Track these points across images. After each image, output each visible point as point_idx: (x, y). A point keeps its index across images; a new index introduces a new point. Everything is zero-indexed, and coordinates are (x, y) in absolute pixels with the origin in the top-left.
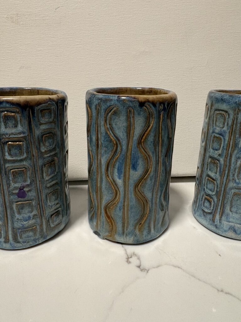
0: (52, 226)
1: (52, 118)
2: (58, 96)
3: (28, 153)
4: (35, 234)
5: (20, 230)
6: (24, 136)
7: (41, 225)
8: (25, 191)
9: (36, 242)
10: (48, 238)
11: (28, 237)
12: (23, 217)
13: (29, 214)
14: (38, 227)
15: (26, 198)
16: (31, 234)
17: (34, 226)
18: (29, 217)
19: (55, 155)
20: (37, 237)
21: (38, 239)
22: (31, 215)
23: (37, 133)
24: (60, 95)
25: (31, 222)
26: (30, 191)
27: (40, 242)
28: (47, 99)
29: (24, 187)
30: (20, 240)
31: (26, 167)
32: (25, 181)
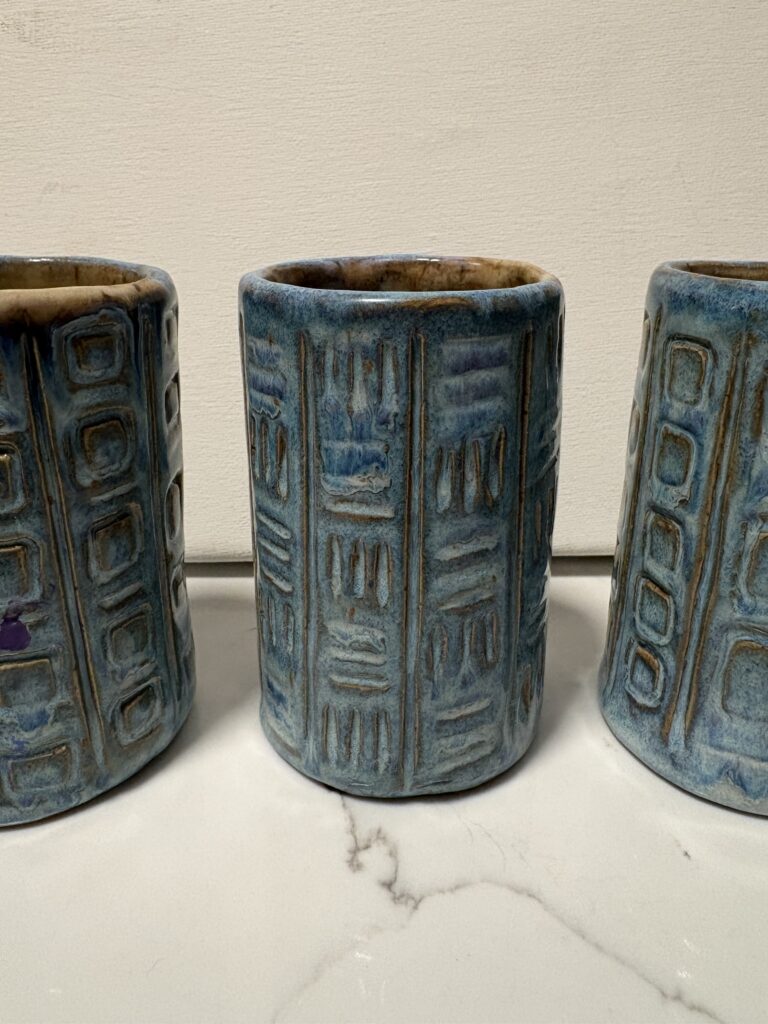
0: (126, 739)
1: (118, 366)
2: (138, 288)
3: (29, 491)
4: (64, 773)
5: (10, 762)
6: (17, 433)
7: (87, 742)
8: (22, 627)
9: (71, 801)
10: (114, 782)
11: (41, 782)
12: (20, 717)
13: (39, 706)
14: (75, 748)
15: (29, 651)
16: (50, 772)
17: (59, 747)
18: (42, 718)
19: (132, 495)
20: (71, 784)
21: (77, 789)
22: (50, 707)
23: (64, 419)
24: (148, 284)
25: (50, 732)
26: (40, 624)
27: (85, 798)
28: (94, 301)
29: (19, 612)
30: (13, 796)
31: (24, 540)
32: (24, 590)
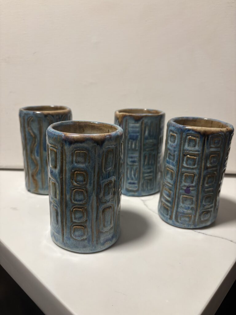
0: (202, 219)
3: (198, 165)
4: (190, 221)
5: (181, 214)
6: (198, 154)
7: (195, 216)
8: (190, 190)
9: (189, 226)
10: (198, 227)
11: (185, 221)
12: (185, 206)
13: (189, 206)
14: (193, 216)
15: (190, 194)
16: (187, 219)
17: (190, 215)
18: (189, 208)
19: (216, 171)
20: (190, 223)
21: (191, 225)
22: (191, 206)
23: (207, 151)
25: (189, 211)
26: (192, 190)
27: (191, 228)
28: (219, 131)
29: (190, 187)
30: (180, 221)
31: (195, 174)
32: (192, 183)
